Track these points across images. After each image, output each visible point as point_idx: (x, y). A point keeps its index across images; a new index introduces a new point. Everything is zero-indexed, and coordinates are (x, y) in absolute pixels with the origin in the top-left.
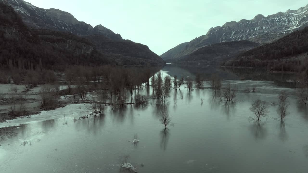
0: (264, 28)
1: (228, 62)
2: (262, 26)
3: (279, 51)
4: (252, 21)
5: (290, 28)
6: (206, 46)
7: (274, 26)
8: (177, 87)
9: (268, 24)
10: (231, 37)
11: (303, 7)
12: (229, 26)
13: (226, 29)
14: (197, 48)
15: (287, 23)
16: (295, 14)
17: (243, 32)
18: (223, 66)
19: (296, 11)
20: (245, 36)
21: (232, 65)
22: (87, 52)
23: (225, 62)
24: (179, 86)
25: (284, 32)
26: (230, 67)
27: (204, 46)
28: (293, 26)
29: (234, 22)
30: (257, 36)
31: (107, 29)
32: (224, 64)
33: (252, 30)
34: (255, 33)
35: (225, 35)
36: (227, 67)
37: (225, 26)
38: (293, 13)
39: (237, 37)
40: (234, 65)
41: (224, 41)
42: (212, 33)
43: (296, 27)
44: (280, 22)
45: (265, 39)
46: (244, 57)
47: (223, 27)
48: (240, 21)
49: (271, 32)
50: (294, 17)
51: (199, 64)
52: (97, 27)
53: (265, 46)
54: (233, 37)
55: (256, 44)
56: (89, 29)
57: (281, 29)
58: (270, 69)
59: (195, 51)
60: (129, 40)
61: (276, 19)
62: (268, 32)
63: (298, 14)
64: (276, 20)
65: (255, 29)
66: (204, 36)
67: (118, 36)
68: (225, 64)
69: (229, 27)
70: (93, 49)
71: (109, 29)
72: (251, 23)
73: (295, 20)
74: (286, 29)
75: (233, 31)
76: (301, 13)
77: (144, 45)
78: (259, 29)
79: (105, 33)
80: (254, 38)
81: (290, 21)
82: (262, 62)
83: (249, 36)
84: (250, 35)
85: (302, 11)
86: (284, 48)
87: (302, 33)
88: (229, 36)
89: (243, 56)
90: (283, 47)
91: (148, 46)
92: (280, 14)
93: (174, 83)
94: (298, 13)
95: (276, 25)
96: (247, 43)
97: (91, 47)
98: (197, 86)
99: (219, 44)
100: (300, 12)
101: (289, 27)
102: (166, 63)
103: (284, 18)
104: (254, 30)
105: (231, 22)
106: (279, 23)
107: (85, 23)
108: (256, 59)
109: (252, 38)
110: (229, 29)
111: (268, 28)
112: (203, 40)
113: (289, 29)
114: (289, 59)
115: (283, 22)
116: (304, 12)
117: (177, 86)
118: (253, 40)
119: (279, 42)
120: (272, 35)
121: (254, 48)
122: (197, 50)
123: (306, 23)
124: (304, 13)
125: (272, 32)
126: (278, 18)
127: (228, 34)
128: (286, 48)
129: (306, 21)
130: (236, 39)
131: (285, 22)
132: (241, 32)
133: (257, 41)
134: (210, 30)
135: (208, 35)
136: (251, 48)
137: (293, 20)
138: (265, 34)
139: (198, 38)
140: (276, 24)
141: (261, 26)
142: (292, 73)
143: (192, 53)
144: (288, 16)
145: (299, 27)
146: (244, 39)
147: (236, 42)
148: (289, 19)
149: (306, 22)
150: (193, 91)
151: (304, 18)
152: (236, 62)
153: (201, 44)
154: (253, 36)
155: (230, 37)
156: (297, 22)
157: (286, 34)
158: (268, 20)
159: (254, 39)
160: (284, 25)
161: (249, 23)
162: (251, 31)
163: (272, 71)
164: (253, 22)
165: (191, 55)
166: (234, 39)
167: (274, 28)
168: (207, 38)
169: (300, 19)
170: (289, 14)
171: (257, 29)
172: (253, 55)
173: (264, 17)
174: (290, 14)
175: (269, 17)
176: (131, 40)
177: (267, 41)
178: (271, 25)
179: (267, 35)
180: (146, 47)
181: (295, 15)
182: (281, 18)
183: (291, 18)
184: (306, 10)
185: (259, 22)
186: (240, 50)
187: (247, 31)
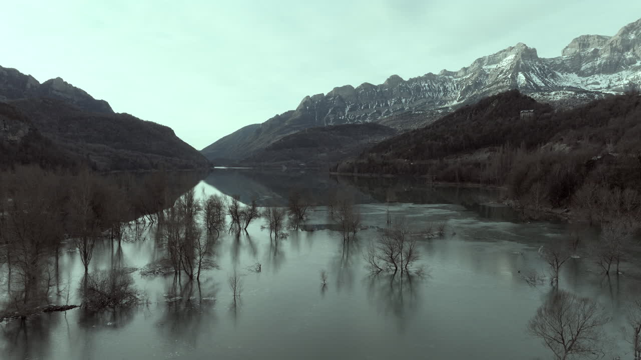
0: (403, 100)
1: (344, 164)
2: (400, 98)
3: (441, 143)
4: (381, 86)
5: (448, 103)
6: (296, 132)
7: (421, 98)
8: (241, 226)
9: (410, 93)
10: (344, 114)
11: (466, 67)
12: (341, 94)
13: (333, 100)
14: (280, 136)
15: (442, 94)
16: (455, 78)
17: (367, 107)
18: (334, 171)
19: (456, 73)
20: (370, 114)
21: (351, 170)
22: (11, 137)
23: (338, 165)
24: (245, 224)
25: (439, 111)
26: (350, 174)
27: (293, 133)
28: (453, 100)
29: (349, 88)
30: (392, 116)
31: (75, 87)
32: (335, 169)
33: (383, 104)
34: (388, 111)
35: (333, 112)
36: (343, 174)
37: (333, 93)
38: (451, 77)
39: (355, 116)
40: (356, 170)
41: (331, 124)
42: (308, 107)
43: (458, 101)
44: (430, 91)
45: (407, 122)
46: (374, 154)
47: (329, 95)
48: (360, 86)
49: (416, 108)
50: (453, 84)
51: (285, 168)
52: (50, 83)
53: (413, 134)
54: (347, 116)
55: (392, 131)
56: (29, 86)
57: (432, 105)
58: (433, 177)
59: (275, 141)
60: (128, 113)
61: (423, 85)
62: (410, 108)
63: (459, 79)
64: (423, 88)
65: (389, 103)
66: (293, 111)
67: (103, 106)
68: (338, 168)
69: (340, 97)
70: (30, 129)
71: (80, 89)
72: (381, 91)
73: (455, 89)
74: (440, 104)
75: (349, 104)
76: (464, 78)
77: (163, 126)
78: (395, 103)
79: (69, 97)
80: (386, 119)
81: (447, 91)
82: (410, 164)
83: (377, 114)
84: (379, 113)
85: (466, 74)
86: (448, 138)
87: (476, 111)
88: (341, 113)
89: (371, 152)
90: (446, 136)
91: (172, 129)
92: (430, 77)
93: (231, 215)
94: (459, 77)
95: (425, 97)
96: (374, 128)
97: (22, 124)
98: (292, 221)
99: (323, 129)
100: (463, 76)
101: (446, 102)
102: (213, 167)
103: (436, 84)
104: (386, 105)
105: (345, 87)
106: (429, 93)
107: (18, 71)
108: (399, 158)
109: (382, 119)
110: (341, 99)
111: (411, 101)
112: (290, 119)
113: (446, 105)
114: (459, 159)
115: (436, 92)
116: (468, 76)
117: (239, 223)
118: (385, 123)
119: (438, 127)
120: (419, 114)
121: (388, 137)
122: (278, 140)
123: (473, 96)
124: (469, 78)
125: (418, 109)
126: (427, 85)
127: (339, 109)
128: (452, 138)
129: (472, 92)
130: (355, 119)
131: (440, 92)
132: (362, 108)
133: (393, 125)
134: (304, 101)
135: (301, 110)
136: (383, 139)
137: (452, 88)
138: (406, 113)
139: (281, 115)
140: (424, 94)
141: (398, 97)
142: (476, 185)
143: (268, 145)
144: (444, 81)
145: (462, 102)
146: (368, 121)
147: (355, 126)
148: (445, 87)
149: (474, 93)
150: (286, 238)
151: (469, 86)
152: (360, 164)
153: (287, 127)
154: (385, 116)
155: (343, 117)
156: (459, 93)
157: (442, 114)
158: (410, 86)
159: (387, 122)
160: (437, 98)
161: (376, 91)
162: (381, 105)
163: (437, 183)
164: (383, 90)
165: (267, 149)
166: (351, 120)
167: (420, 102)
168: (299, 115)
169: (463, 87)
170: (445, 78)
171: (391, 103)
172: (392, 152)
173: (403, 80)
174: (447, 77)
175: (411, 80)
176: (133, 115)
177: (411, 125)
178: (416, 96)
179: (409, 114)
180: (167, 132)
181: (455, 80)
182: (432, 83)
183: (449, 85)
184: (471, 72)
185: (395, 90)
186: (364, 142)
187: (373, 105)
